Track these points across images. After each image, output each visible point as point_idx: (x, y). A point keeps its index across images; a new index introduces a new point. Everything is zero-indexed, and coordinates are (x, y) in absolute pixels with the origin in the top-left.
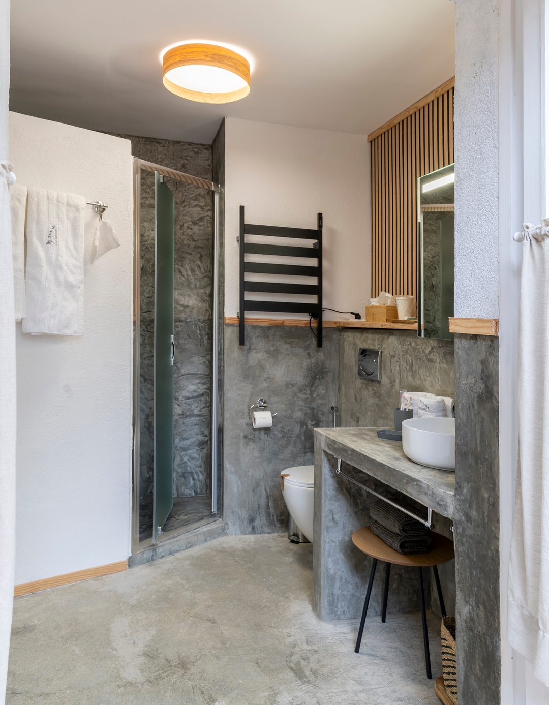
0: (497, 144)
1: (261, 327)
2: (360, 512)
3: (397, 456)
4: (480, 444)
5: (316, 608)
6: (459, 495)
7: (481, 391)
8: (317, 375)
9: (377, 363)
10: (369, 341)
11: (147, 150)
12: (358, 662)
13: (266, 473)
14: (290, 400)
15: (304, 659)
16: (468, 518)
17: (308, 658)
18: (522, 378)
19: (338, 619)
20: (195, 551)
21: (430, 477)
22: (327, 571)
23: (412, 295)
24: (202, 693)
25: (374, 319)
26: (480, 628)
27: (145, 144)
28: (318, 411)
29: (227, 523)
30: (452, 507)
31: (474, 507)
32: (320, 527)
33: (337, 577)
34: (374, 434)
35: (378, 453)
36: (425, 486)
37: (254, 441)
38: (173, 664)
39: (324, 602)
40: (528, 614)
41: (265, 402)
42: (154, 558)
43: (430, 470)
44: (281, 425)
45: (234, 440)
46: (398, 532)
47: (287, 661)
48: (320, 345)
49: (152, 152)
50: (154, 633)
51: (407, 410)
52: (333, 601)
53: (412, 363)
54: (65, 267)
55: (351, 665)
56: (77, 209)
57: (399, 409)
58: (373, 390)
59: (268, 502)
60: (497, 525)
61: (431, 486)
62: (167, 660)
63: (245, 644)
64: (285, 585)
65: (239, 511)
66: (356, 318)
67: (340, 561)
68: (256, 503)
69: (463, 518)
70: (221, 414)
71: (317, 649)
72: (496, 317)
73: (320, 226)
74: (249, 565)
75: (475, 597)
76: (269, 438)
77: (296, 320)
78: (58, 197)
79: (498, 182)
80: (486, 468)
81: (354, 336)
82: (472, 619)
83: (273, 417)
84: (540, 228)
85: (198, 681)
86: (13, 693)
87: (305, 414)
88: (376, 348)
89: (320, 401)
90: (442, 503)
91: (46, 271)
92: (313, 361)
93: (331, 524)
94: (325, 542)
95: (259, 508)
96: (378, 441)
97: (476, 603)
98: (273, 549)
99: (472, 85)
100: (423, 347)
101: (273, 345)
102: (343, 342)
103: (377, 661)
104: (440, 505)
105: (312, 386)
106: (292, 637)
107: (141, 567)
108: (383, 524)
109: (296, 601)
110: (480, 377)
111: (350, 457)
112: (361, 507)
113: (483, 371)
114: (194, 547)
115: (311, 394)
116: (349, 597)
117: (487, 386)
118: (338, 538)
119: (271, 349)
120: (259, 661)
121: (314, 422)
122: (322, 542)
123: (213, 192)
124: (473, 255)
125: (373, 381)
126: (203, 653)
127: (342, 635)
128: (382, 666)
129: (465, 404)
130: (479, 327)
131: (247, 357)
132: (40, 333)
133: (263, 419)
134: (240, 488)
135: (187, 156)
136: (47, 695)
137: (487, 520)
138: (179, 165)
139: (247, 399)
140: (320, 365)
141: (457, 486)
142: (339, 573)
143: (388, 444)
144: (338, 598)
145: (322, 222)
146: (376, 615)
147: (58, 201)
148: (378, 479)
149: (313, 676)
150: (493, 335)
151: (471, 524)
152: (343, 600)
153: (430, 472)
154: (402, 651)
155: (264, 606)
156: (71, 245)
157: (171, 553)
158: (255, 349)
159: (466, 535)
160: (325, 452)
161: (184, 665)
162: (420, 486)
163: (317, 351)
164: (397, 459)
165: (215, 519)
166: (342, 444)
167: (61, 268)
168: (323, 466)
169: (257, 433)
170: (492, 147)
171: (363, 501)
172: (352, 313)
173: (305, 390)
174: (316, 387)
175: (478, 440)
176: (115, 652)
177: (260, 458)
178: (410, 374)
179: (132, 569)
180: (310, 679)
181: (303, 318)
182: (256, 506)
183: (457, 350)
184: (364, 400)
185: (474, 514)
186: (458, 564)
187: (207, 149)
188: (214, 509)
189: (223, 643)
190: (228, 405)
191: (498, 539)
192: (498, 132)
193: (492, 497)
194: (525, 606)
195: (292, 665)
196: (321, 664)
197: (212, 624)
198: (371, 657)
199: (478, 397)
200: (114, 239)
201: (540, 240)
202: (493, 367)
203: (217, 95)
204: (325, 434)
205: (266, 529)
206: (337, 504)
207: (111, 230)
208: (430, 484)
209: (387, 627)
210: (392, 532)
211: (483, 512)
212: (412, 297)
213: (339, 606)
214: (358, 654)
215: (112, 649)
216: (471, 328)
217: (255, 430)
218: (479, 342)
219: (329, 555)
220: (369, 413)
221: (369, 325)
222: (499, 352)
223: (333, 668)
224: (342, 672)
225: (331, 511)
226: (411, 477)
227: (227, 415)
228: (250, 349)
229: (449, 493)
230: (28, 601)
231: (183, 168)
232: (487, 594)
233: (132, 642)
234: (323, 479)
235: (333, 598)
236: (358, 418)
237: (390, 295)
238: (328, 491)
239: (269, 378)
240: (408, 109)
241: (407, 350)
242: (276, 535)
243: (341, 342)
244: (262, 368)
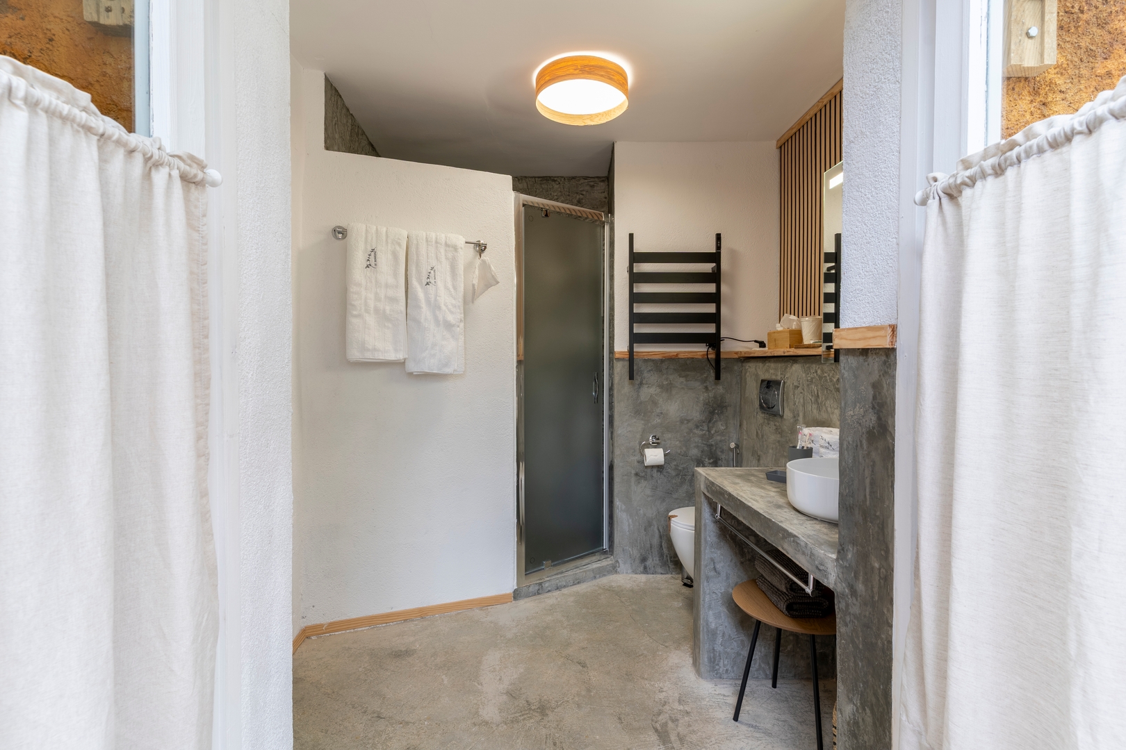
0: (899, 75)
1: (653, 360)
2: (748, 562)
3: (780, 503)
4: (870, 495)
5: (696, 663)
6: (842, 559)
7: (871, 425)
8: (715, 409)
9: (778, 395)
10: (771, 371)
11: (543, 189)
12: (735, 732)
13: (658, 512)
14: (685, 437)
15: (673, 721)
16: (854, 592)
17: (677, 720)
18: (921, 405)
19: (721, 678)
20: (582, 588)
21: (812, 533)
22: (707, 624)
23: (819, 315)
24: (555, 744)
25: (776, 346)
26: (866, 738)
27: (541, 184)
28: (716, 448)
29: (617, 561)
30: (833, 574)
31: (861, 578)
32: (700, 577)
33: (718, 632)
34: (763, 476)
35: (758, 498)
36: (802, 544)
37: (646, 479)
38: (533, 708)
39: (704, 658)
40: (928, 746)
41: (658, 439)
42: (540, 591)
43: (817, 522)
44: (675, 463)
45: (625, 477)
46: (785, 591)
47: (652, 720)
48: (718, 377)
49: (547, 191)
50: (522, 670)
51: (805, 448)
52: (714, 658)
53: (818, 393)
54: (443, 307)
55: (726, 735)
56: (455, 248)
57: (795, 447)
58: (775, 425)
59: (661, 542)
60: (890, 607)
61: (810, 545)
62: (527, 701)
63: (612, 695)
64: (668, 632)
65: (630, 549)
66: (760, 347)
67: (722, 615)
68: (648, 542)
69: (847, 591)
70: (612, 452)
71: (690, 710)
72: (893, 322)
73: (719, 247)
74: (634, 607)
75: (861, 695)
76: (662, 476)
77: (692, 352)
78: (436, 238)
79: (900, 129)
80: (876, 529)
81: (756, 367)
82: (856, 723)
83: (665, 455)
84: (955, 176)
85: (553, 730)
86: (378, 717)
87: (702, 452)
88: (779, 378)
89: (719, 438)
90: (821, 568)
91: (425, 313)
92: (711, 394)
93: (713, 573)
94: (705, 593)
95: (651, 547)
96: (765, 484)
97: (861, 704)
98: (663, 592)
99: (867, 6)
100: (831, 375)
101: (667, 379)
102: (745, 374)
103: (757, 735)
104: (819, 569)
105: (710, 421)
106: (664, 693)
107: (526, 600)
108: (769, 580)
109: (677, 651)
110: (871, 405)
111: (727, 502)
112: (748, 557)
113: (874, 397)
114: (582, 584)
115: (709, 431)
116: (733, 656)
117: (879, 418)
118: (721, 590)
119: (664, 383)
120: (622, 716)
121: (712, 460)
122: (702, 593)
123: (604, 223)
124: (865, 241)
125: (775, 415)
126: (566, 699)
127: (722, 697)
128: (764, 741)
129: (851, 442)
130: (870, 338)
131: (638, 392)
132: (421, 372)
133: (654, 456)
134: (631, 526)
135: (583, 190)
136: (407, 723)
137: (877, 598)
138: (575, 201)
139: (638, 436)
140: (720, 399)
141: (840, 548)
142: (721, 628)
143: (776, 488)
144: (719, 655)
145: (720, 243)
146: (767, 678)
147: (437, 242)
148: (754, 529)
149: (679, 742)
150: (888, 347)
151: (857, 600)
152: (726, 658)
153: (815, 525)
154: (791, 726)
155: (640, 653)
156: (450, 285)
157: (558, 588)
158: (647, 384)
159: (850, 613)
160: (704, 493)
161: (543, 710)
162: (798, 543)
163: (716, 384)
164: (779, 507)
165: (606, 556)
166: (719, 487)
167: (439, 308)
168: (703, 510)
169: (649, 470)
170: (892, 83)
171: (750, 550)
172: (756, 341)
173: (702, 426)
174: (714, 423)
175: (868, 491)
176: (480, 687)
177: (652, 496)
178: (815, 406)
179: (517, 602)
180: (675, 746)
181: (700, 349)
182: (649, 546)
183: (843, 371)
184: (765, 437)
185: (860, 587)
186: (840, 649)
187: (603, 181)
188: (605, 545)
189: (589, 690)
190: (619, 441)
191: (891, 626)
192: (900, 58)
193: (884, 568)
194: (923, 733)
195: (658, 726)
196: (691, 728)
197: (581, 668)
198: (751, 729)
199: (868, 432)
200: (493, 276)
201: (955, 193)
202: (887, 391)
203: (597, 115)
204: (704, 474)
205: (659, 570)
206: (719, 552)
207: (490, 267)
208: (809, 542)
209: (777, 693)
210: (778, 590)
211: (872, 587)
212: (819, 317)
213: (721, 664)
214: (737, 723)
215: (478, 683)
216: (860, 339)
217: (647, 467)
218: (870, 359)
219: (710, 607)
220: (771, 451)
221: (771, 353)
222: (896, 370)
223: (704, 736)
224: (713, 742)
225: (712, 560)
226: (788, 531)
227: (617, 452)
228: (641, 384)
229: (830, 555)
230: (416, 625)
231: (579, 203)
232: (875, 694)
233: (498, 678)
234: (703, 524)
235: (714, 655)
236: (759, 456)
237: (795, 318)
238: (708, 537)
239: (662, 413)
240: (821, 98)
241: (812, 379)
242: (669, 576)
243: (743, 374)
244: (655, 403)
